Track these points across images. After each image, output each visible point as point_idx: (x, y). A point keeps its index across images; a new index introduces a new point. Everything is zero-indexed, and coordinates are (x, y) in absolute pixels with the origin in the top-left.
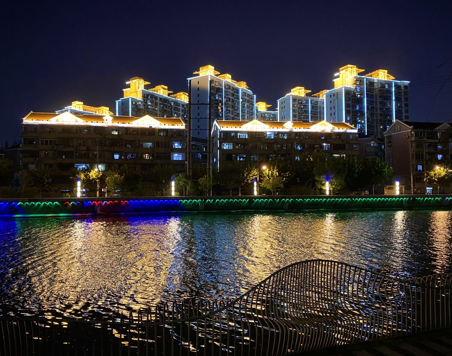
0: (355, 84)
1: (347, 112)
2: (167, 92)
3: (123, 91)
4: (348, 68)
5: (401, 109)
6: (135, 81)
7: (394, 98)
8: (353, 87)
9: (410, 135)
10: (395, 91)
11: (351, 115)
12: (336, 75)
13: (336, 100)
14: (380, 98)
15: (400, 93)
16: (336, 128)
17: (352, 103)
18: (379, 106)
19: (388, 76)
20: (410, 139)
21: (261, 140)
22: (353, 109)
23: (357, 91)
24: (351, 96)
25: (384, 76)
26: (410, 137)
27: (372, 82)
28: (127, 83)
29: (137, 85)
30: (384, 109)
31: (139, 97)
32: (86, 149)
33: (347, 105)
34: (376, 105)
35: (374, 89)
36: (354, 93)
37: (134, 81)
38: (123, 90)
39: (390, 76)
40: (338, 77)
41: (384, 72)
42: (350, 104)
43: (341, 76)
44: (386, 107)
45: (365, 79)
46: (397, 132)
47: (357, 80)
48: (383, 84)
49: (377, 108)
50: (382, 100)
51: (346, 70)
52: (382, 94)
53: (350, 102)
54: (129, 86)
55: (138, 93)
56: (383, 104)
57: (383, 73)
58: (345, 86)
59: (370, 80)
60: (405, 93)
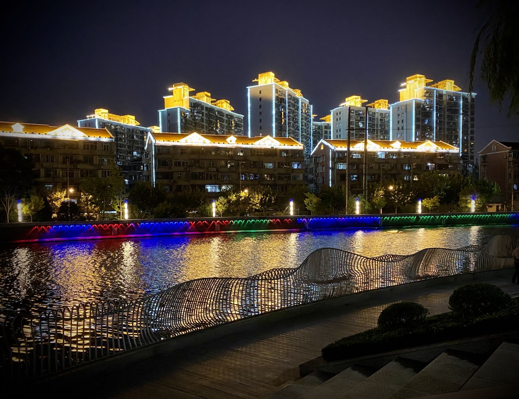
0: (425, 96)
1: (417, 127)
2: (210, 100)
3: (164, 99)
4: (416, 77)
5: (467, 123)
6: (181, 87)
7: (461, 112)
8: (423, 100)
9: (508, 156)
10: (463, 104)
11: (420, 130)
12: (402, 85)
13: (405, 113)
14: (447, 111)
15: (467, 105)
16: (440, 148)
17: (422, 117)
18: (446, 120)
19: (454, 87)
20: (508, 159)
21: (374, 160)
22: (422, 123)
23: (427, 103)
24: (421, 109)
25: (450, 87)
26: (508, 157)
27: (441, 94)
28: (170, 89)
29: (183, 93)
30: (452, 124)
31: (186, 107)
32: (216, 171)
33: (417, 120)
34: (444, 119)
35: (442, 101)
36: (424, 106)
37: (178, 87)
38: (164, 97)
39: (456, 86)
40: (405, 87)
41: (451, 83)
42: (420, 118)
43: (408, 86)
44: (453, 121)
45: (435, 90)
46: (493, 152)
47: (427, 92)
48: (451, 97)
49: (444, 122)
50: (450, 113)
51: (415, 80)
52: (450, 107)
53: (420, 116)
54: (171, 93)
55: (184, 101)
56: (451, 118)
57: (449, 84)
58: (416, 98)
59: (439, 92)
60: (471, 105)
